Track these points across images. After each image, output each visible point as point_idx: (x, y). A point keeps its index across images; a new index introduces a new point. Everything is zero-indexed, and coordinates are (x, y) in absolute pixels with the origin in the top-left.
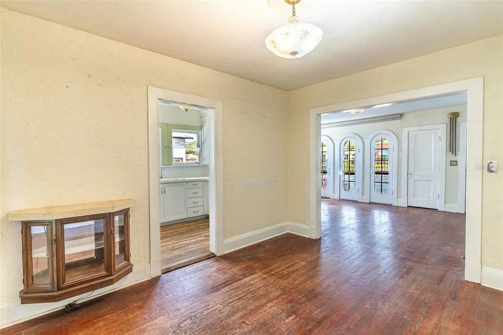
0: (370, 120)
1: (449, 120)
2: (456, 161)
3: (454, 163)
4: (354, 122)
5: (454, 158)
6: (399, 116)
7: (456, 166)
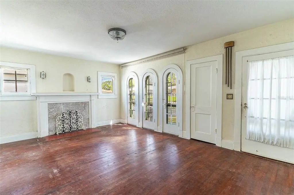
0: (162, 55)
1: (225, 49)
2: (232, 94)
3: (230, 97)
4: (151, 58)
5: (230, 92)
6: (182, 49)
7: (232, 100)
